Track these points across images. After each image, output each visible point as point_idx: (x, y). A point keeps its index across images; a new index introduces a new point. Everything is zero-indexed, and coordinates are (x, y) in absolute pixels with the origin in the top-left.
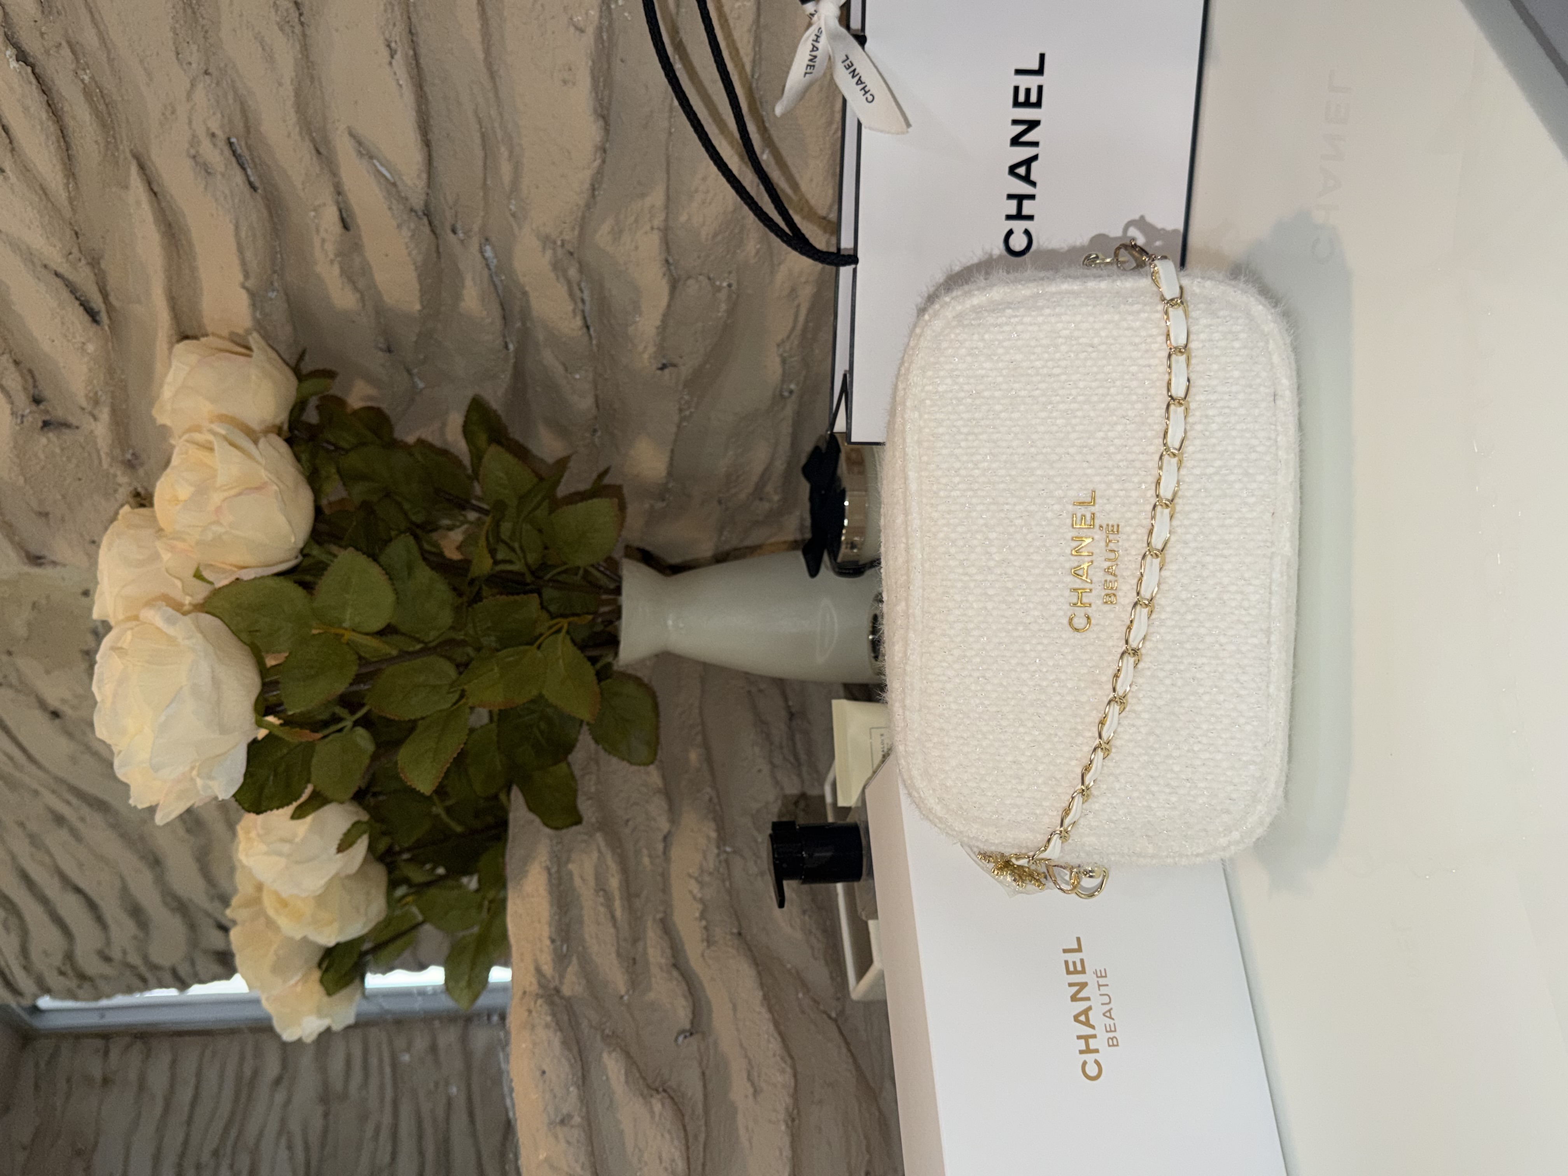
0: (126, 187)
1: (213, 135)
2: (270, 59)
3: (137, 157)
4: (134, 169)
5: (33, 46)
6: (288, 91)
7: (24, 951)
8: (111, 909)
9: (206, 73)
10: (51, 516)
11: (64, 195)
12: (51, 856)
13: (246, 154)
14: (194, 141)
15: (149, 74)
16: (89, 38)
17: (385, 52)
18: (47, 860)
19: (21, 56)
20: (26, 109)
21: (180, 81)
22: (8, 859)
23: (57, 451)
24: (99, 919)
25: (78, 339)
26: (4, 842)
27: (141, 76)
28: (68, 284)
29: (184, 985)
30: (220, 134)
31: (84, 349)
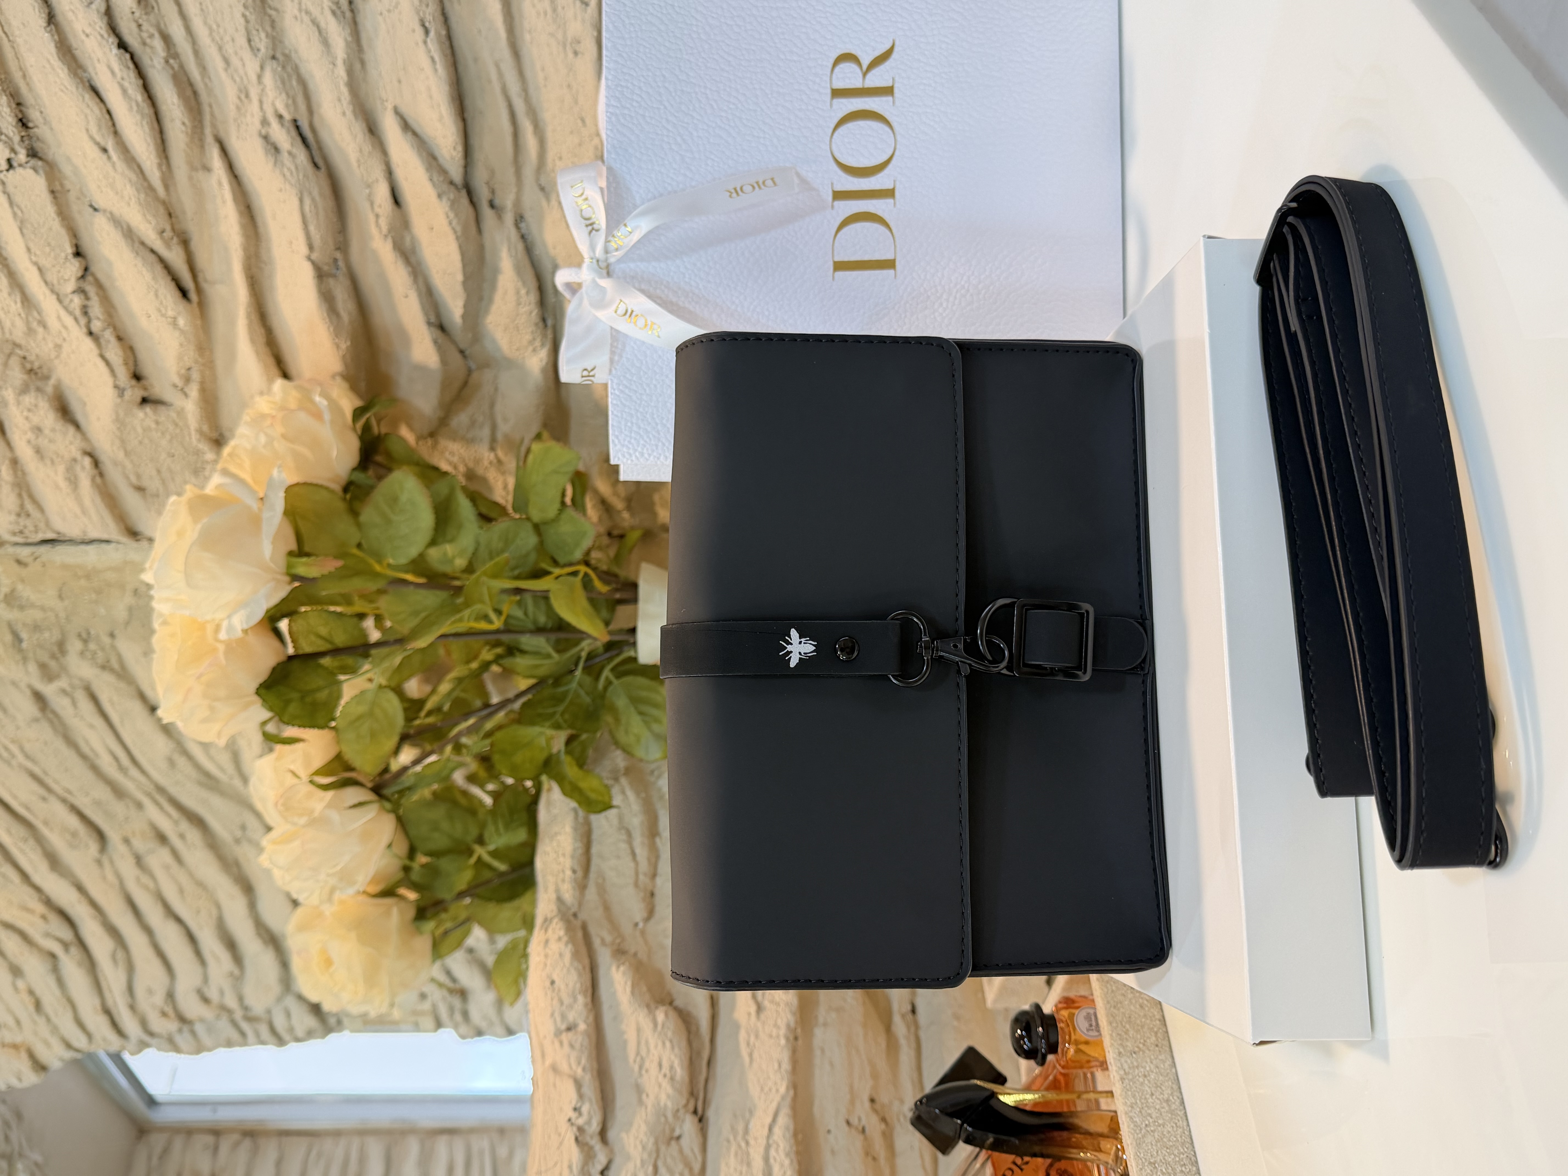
0: (210, 169)
1: (280, 117)
2: (325, 42)
3: (217, 140)
4: (217, 152)
5: (132, 36)
6: (341, 71)
9: (274, 58)
10: (147, 491)
11: (158, 175)
13: (307, 133)
14: (265, 122)
15: (227, 61)
16: (177, 31)
17: (420, 31)
19: (122, 45)
20: (124, 91)
21: (252, 66)
22: (116, 882)
23: (153, 426)
24: (198, 953)
25: (170, 313)
26: (112, 862)
27: (220, 64)
28: (161, 260)
29: (280, 1042)
30: (287, 117)
31: (175, 324)
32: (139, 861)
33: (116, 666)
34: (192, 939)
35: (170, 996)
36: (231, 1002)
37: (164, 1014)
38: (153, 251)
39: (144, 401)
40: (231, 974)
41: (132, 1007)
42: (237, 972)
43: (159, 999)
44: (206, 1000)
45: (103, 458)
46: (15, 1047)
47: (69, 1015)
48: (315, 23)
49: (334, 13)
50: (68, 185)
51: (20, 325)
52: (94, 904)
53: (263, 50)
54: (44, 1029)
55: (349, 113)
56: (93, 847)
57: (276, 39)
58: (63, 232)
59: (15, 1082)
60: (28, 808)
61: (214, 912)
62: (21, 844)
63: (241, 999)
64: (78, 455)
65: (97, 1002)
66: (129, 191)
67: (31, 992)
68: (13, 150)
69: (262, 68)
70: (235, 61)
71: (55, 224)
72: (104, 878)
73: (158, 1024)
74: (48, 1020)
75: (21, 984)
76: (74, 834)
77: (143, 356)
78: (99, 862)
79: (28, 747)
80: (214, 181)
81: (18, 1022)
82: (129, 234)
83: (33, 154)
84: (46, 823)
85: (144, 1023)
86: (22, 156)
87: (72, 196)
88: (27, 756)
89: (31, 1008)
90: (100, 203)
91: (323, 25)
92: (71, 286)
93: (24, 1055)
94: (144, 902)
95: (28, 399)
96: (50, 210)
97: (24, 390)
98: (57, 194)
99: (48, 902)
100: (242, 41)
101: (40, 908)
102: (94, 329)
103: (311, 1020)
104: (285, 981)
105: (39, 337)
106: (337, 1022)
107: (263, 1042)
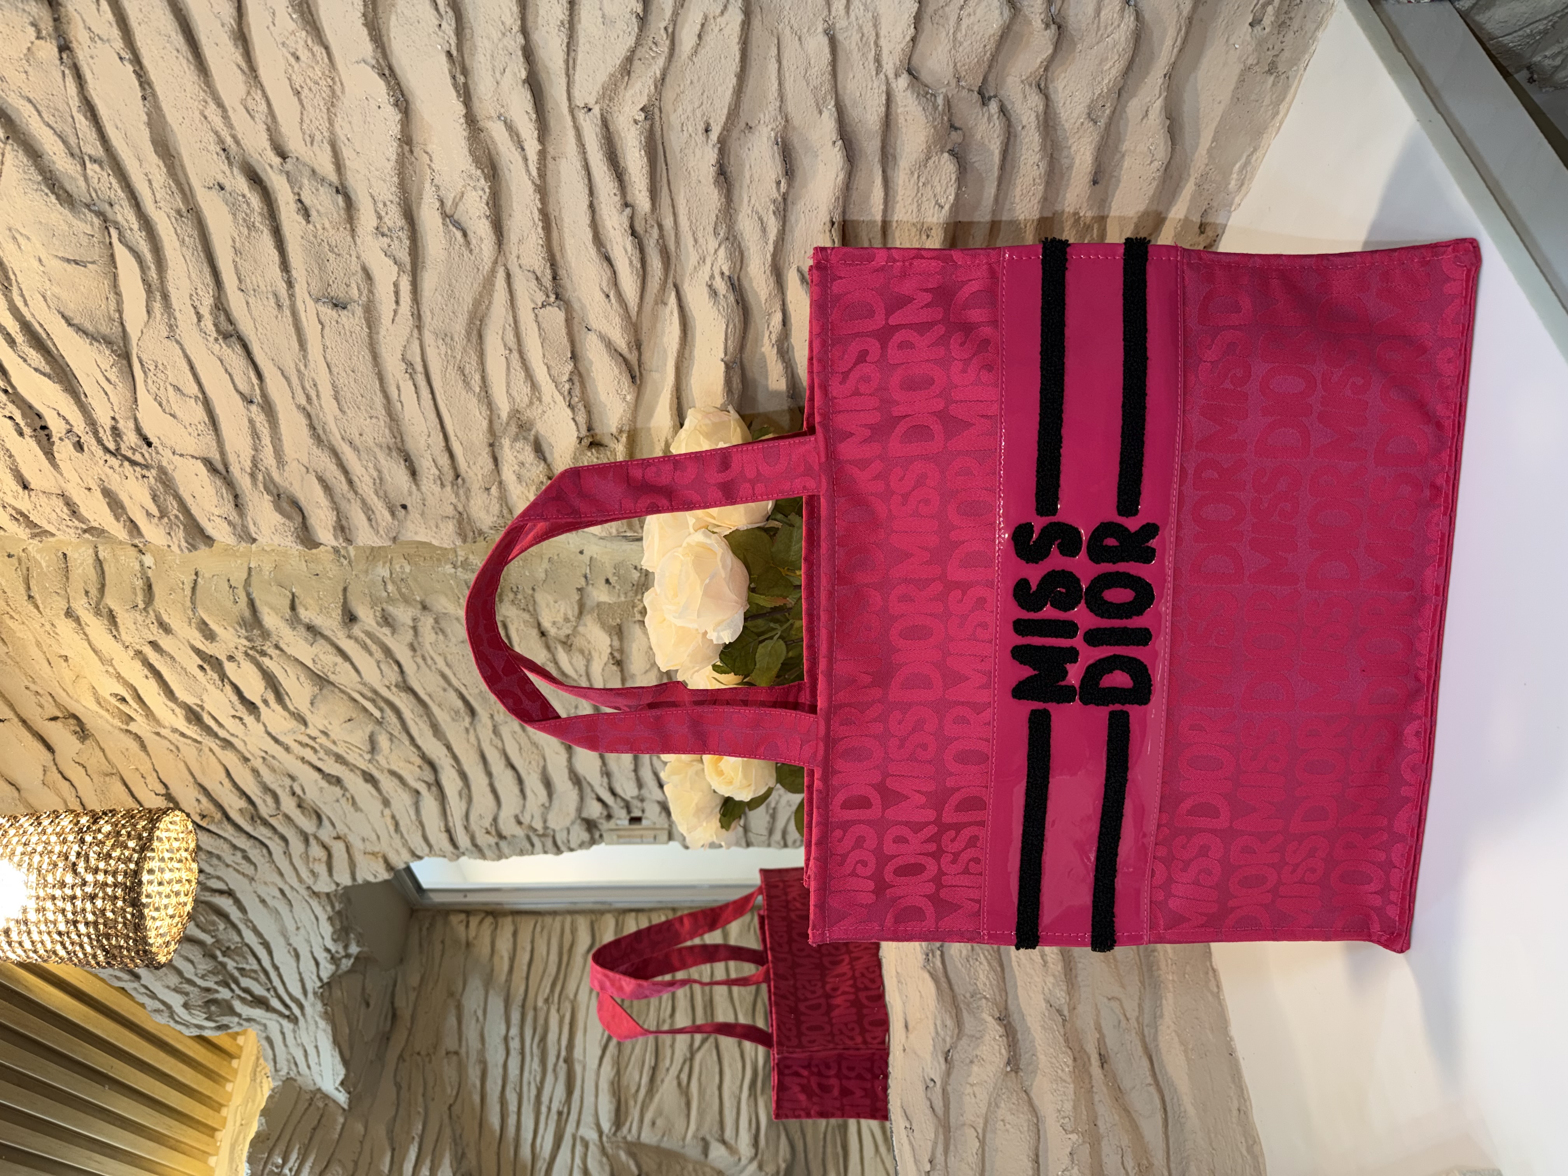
0: (666, 304)
1: (722, 274)
2: (764, 230)
3: (676, 286)
4: (673, 294)
5: (639, 228)
6: (771, 248)
7: (467, 816)
8: (533, 783)
9: (727, 239)
11: (636, 309)
12: (502, 741)
13: (736, 283)
14: (712, 277)
15: (696, 241)
16: (668, 223)
17: (829, 224)
18: (500, 745)
19: (634, 233)
20: (631, 262)
21: (713, 244)
22: (476, 743)
23: (595, 460)
24: (522, 791)
25: (624, 392)
26: (475, 730)
27: (691, 242)
28: (625, 360)
29: (558, 851)
30: (727, 273)
31: (624, 398)
32: (496, 731)
33: (531, 608)
34: (520, 781)
35: (495, 820)
36: (538, 825)
37: (488, 833)
38: (621, 355)
39: (592, 445)
40: (543, 805)
41: (466, 828)
42: (547, 804)
43: (487, 822)
44: (520, 823)
46: (373, 854)
47: (420, 833)
48: (761, 219)
49: (774, 213)
50: (575, 315)
51: (526, 400)
52: (455, 758)
53: (722, 234)
54: (397, 841)
55: (768, 272)
56: (468, 720)
57: (731, 227)
58: (568, 345)
59: (371, 879)
60: (430, 696)
61: (542, 763)
62: (417, 720)
63: (545, 822)
65: (442, 825)
66: (618, 320)
67: (393, 817)
68: (548, 296)
69: (719, 246)
70: (701, 241)
71: (565, 341)
72: (468, 741)
73: (483, 840)
74: (402, 836)
75: (387, 812)
76: (457, 712)
77: (595, 416)
78: (467, 730)
79: (449, 657)
80: (668, 310)
81: (378, 838)
82: (609, 345)
83: (558, 297)
84: (440, 705)
85: (473, 839)
86: (552, 298)
87: (576, 321)
88: (447, 665)
89: (392, 828)
90: (594, 325)
91: (765, 219)
92: (566, 378)
93: (381, 860)
94: (493, 757)
95: (518, 445)
96: (564, 331)
97: (516, 439)
98: (569, 321)
99: (424, 757)
100: (710, 229)
101: (418, 761)
102: (572, 402)
103: (586, 836)
104: (579, 810)
105: (534, 407)
106: (601, 836)
107: (545, 852)
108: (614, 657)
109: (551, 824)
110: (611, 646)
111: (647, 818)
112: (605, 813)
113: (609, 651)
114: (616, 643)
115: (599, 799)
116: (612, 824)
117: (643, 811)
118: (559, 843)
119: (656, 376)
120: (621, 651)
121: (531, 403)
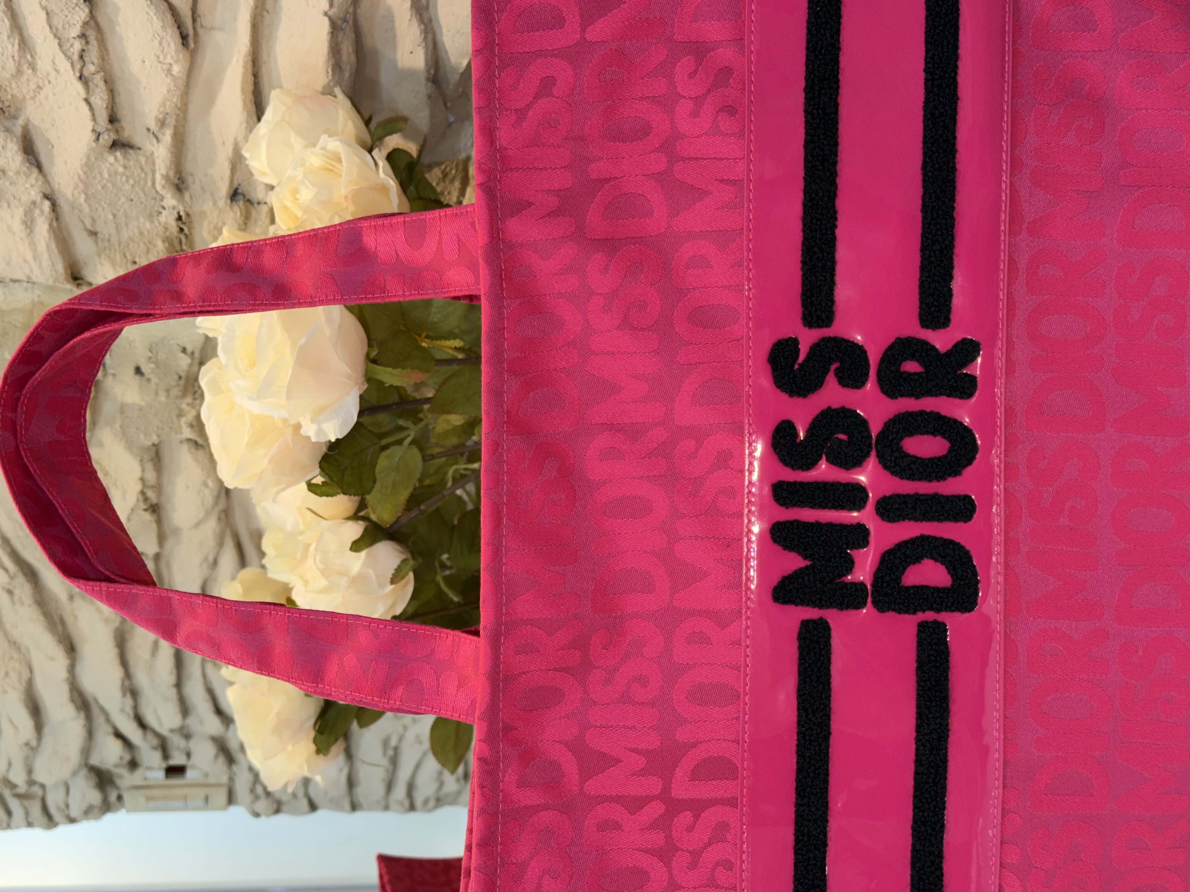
8: (11, 707)
10: (99, 235)
23: (121, 170)
25: (169, 60)
28: (171, 7)
29: (50, 821)
31: (169, 71)
36: (19, 778)
39: (115, 145)
40: (27, 744)
42: (34, 743)
45: (61, 202)
51: (11, 66)
61: (26, 676)
63: (30, 771)
64: (38, 198)
77: (122, 100)
92: (76, 31)
102: (86, 73)
103: (95, 797)
104: (86, 751)
105: (24, 78)
106: (120, 798)
107: (30, 825)
108: (146, 499)
109: (40, 776)
110: (142, 479)
111: (193, 767)
112: (127, 757)
113: (139, 487)
114: (151, 476)
115: (118, 735)
116: (136, 778)
117: (188, 755)
118: (52, 810)
119: (219, 37)
120: (158, 488)
121: (19, 72)
